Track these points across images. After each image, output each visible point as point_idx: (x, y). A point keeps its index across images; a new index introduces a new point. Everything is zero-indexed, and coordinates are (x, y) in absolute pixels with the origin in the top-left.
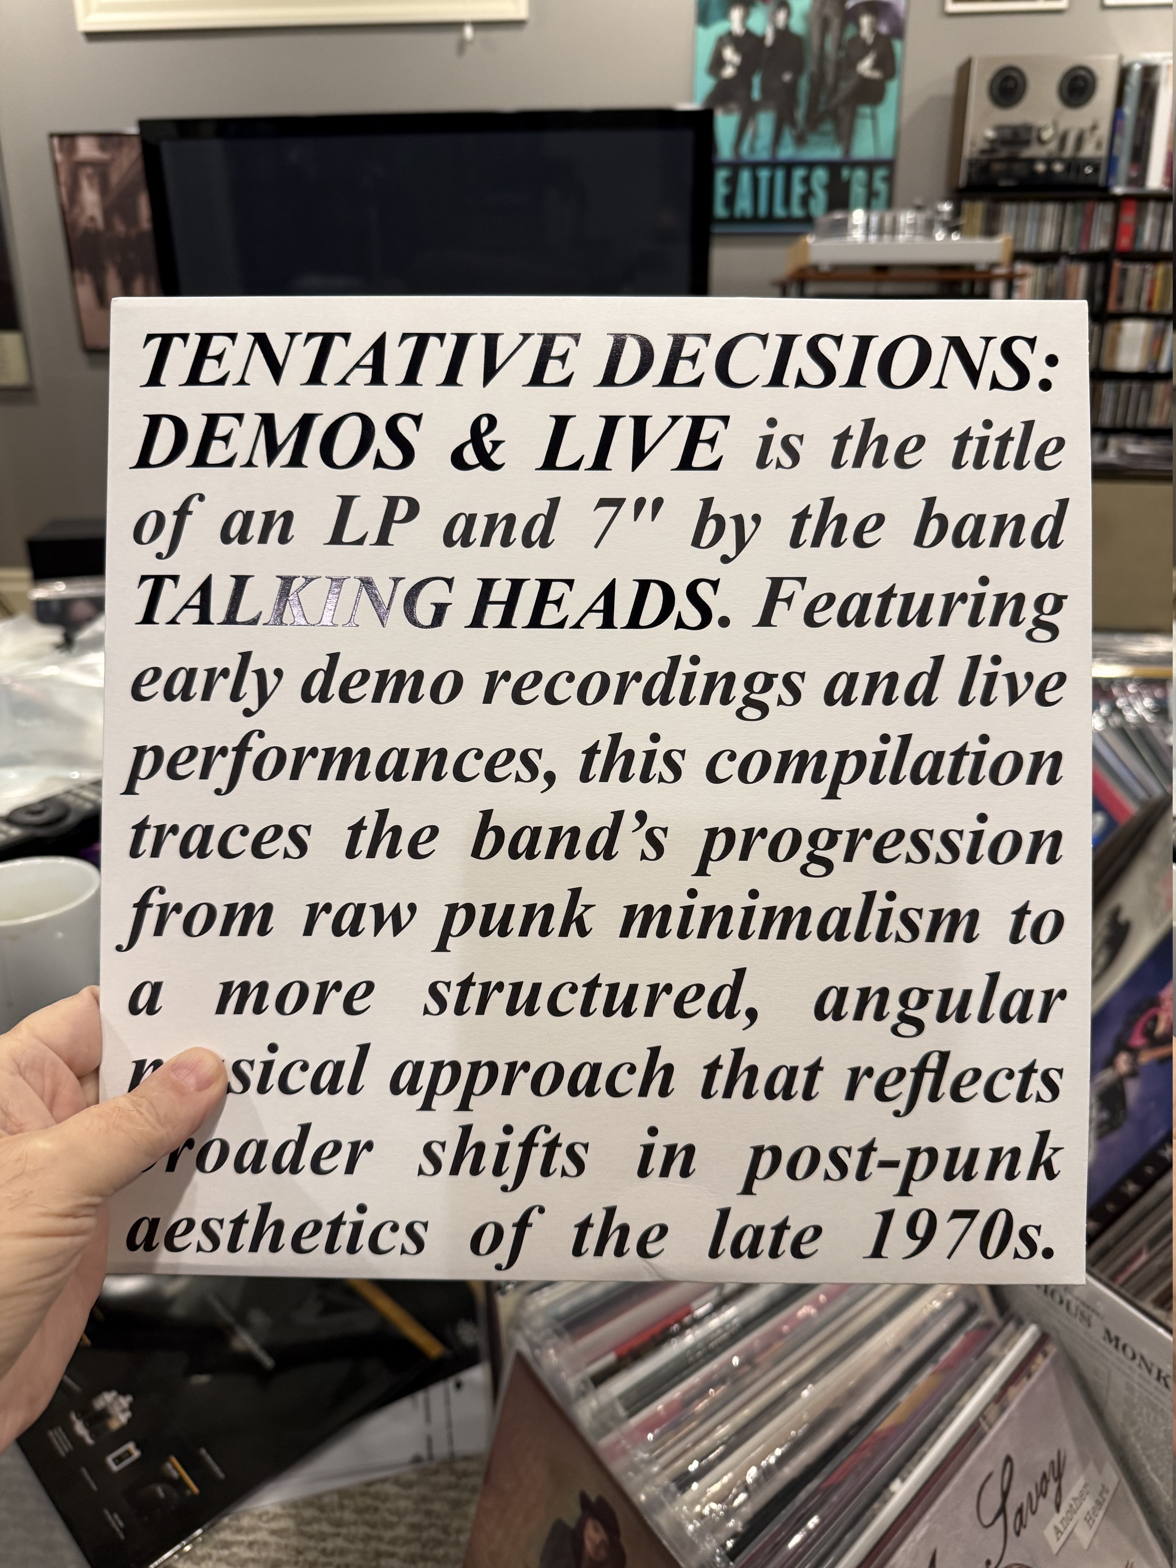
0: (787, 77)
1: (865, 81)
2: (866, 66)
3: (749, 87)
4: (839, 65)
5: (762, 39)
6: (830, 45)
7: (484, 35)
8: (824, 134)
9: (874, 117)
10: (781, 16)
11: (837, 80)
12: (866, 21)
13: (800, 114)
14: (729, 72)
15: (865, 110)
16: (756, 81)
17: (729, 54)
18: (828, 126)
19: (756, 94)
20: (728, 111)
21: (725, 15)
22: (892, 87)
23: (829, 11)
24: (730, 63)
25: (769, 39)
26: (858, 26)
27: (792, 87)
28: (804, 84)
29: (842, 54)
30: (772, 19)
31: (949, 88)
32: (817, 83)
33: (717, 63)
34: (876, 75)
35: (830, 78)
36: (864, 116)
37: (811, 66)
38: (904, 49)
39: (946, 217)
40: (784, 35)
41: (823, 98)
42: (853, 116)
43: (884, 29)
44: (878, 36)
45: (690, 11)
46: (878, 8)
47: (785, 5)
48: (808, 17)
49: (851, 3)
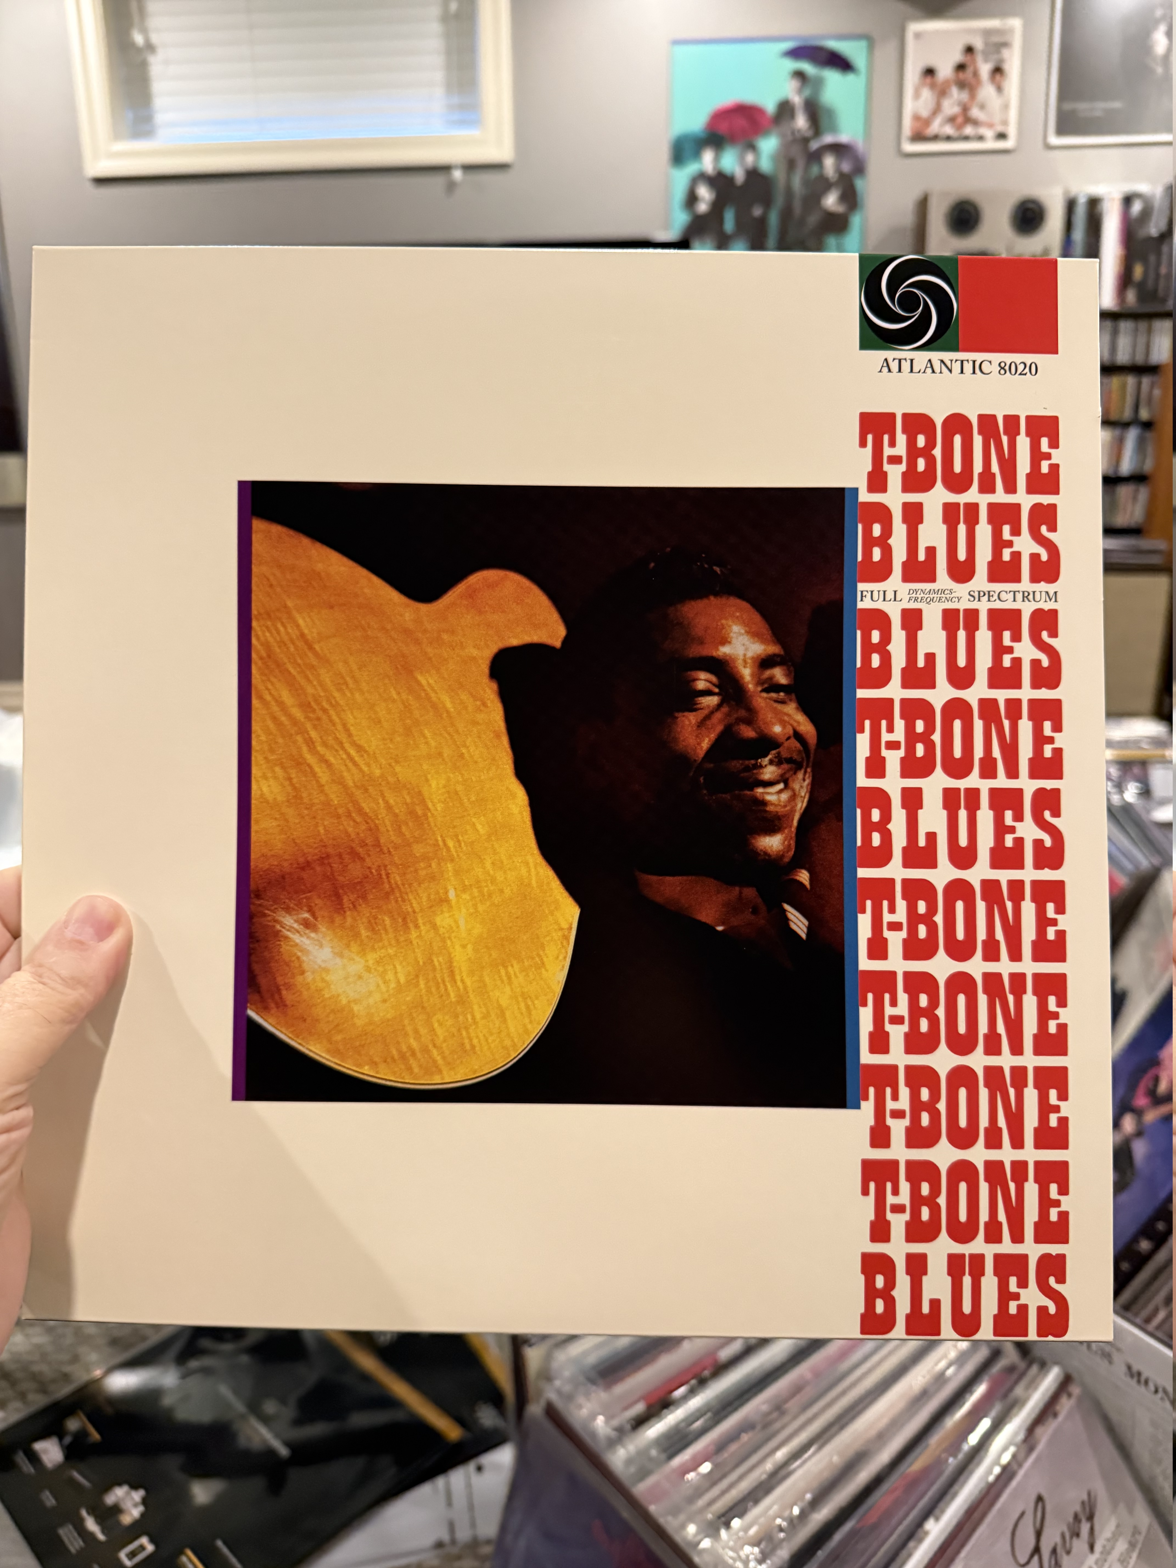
0: (757, 211)
1: (830, 215)
2: (831, 201)
3: (721, 221)
4: (805, 200)
5: (733, 178)
6: (797, 182)
7: (473, 176)
10: (750, 158)
11: (804, 214)
12: (829, 162)
14: (703, 207)
16: (729, 215)
17: (705, 193)
19: (729, 227)
20: (703, 242)
21: (697, 155)
23: (794, 152)
24: (705, 199)
25: (740, 178)
26: (822, 165)
27: (762, 222)
28: (774, 219)
29: (808, 190)
30: (742, 159)
32: (786, 217)
33: (692, 199)
34: (840, 209)
35: (798, 212)
37: (779, 201)
40: (753, 174)
41: (791, 230)
43: (846, 167)
44: (840, 173)
45: (664, 153)
46: (839, 149)
47: (752, 147)
48: (775, 158)
49: (814, 145)
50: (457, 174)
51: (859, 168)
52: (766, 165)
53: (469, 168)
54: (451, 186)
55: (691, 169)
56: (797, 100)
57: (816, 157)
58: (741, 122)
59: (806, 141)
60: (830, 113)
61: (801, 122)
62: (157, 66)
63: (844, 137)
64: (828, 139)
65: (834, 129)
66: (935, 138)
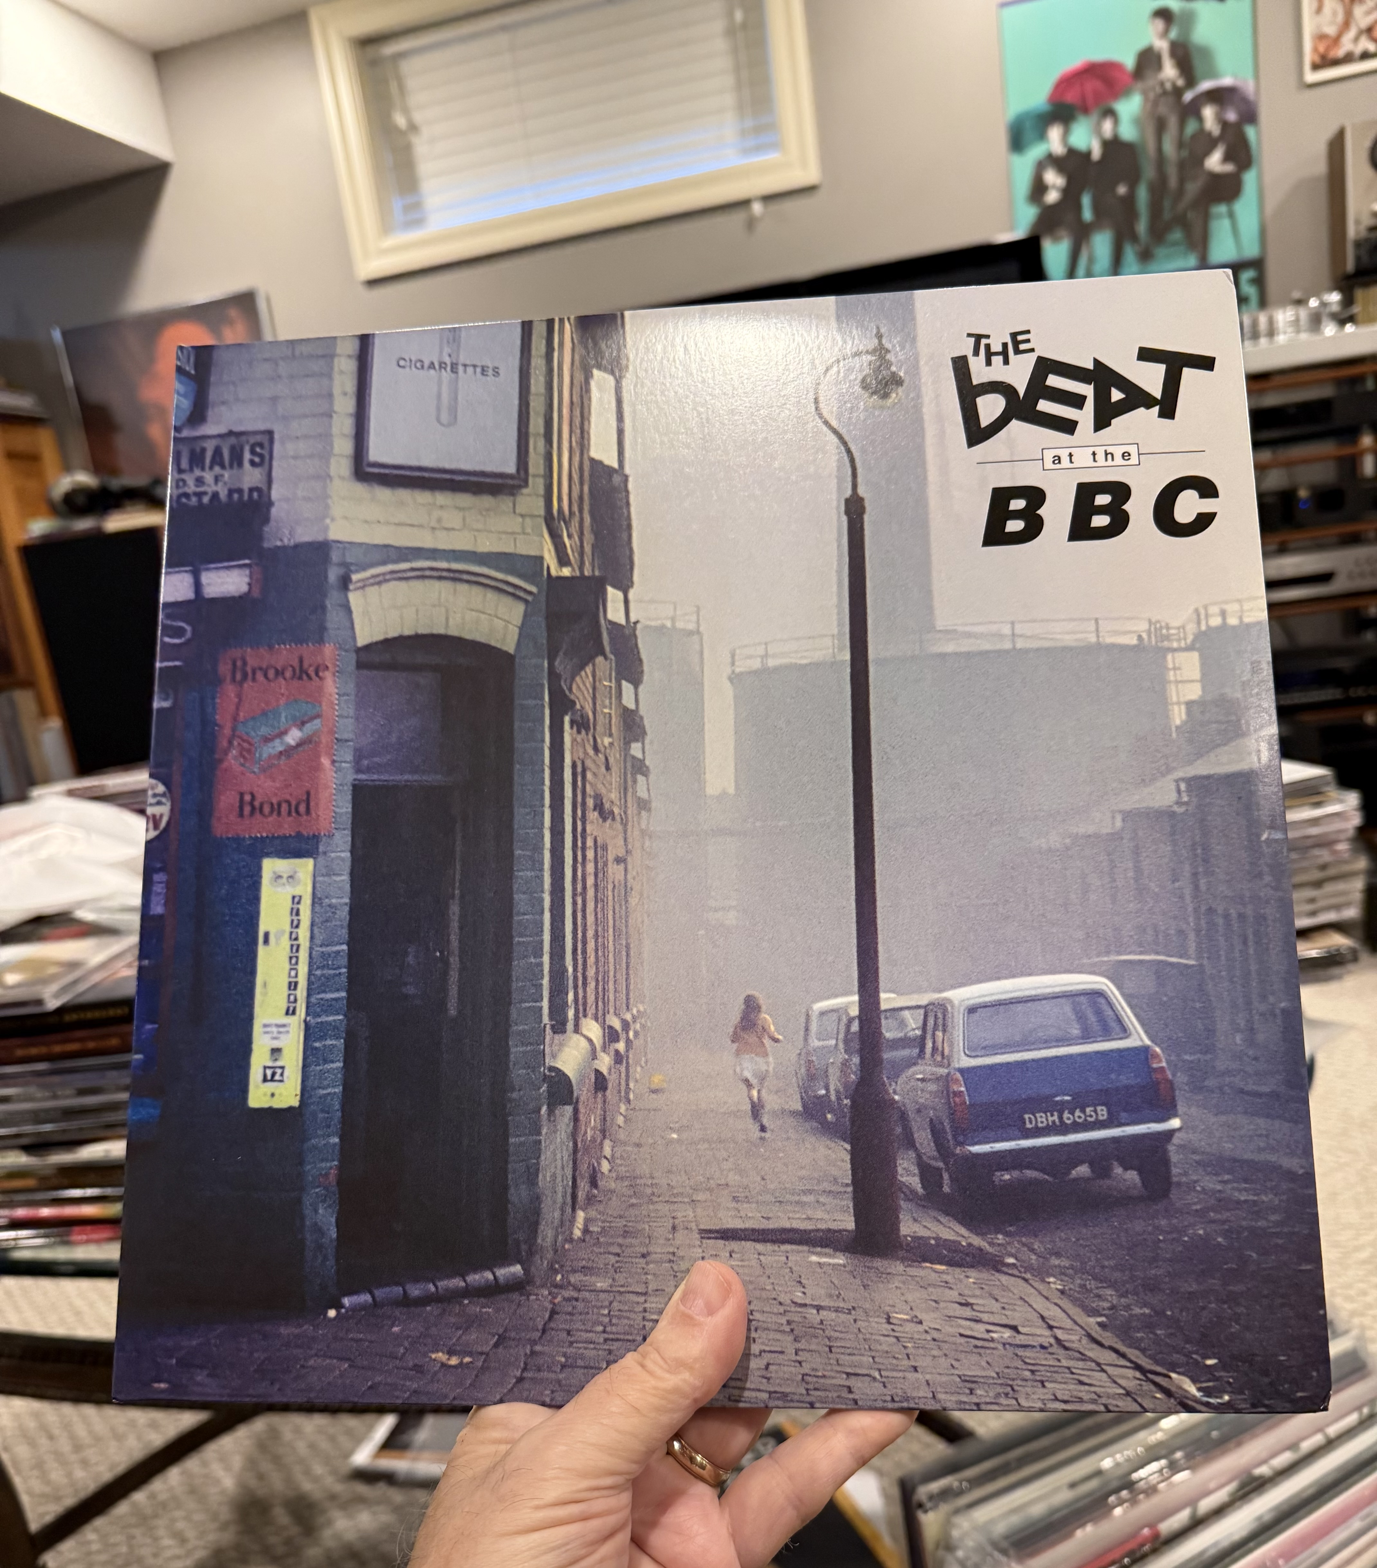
0: (1122, 190)
1: (1216, 178)
2: (1215, 162)
3: (1078, 208)
4: (1182, 165)
5: (1088, 154)
6: (1169, 147)
7: (776, 207)
8: (1175, 244)
9: (1231, 215)
10: (1107, 127)
11: (1182, 181)
12: (1209, 113)
13: (1142, 227)
14: (1052, 197)
15: (1222, 209)
16: (1086, 201)
17: (1053, 178)
18: (1177, 235)
19: (1087, 215)
20: (1056, 239)
21: (1042, 135)
22: (1250, 179)
23: (1163, 110)
24: (1054, 187)
25: (1097, 153)
26: (1200, 119)
27: (1129, 201)
28: (1143, 195)
29: (1185, 153)
30: (1098, 130)
31: (1321, 167)
32: (1158, 190)
33: (1038, 189)
34: (1229, 168)
35: (1173, 182)
36: (1219, 216)
37: (1149, 172)
38: (1258, 134)
39: (1335, 308)
40: (1113, 146)
41: (1167, 204)
42: (1206, 218)
43: (1231, 116)
44: (1225, 125)
45: (1002, 139)
46: (1218, 96)
47: (1110, 113)
48: (1138, 122)
49: (1188, 96)
50: (757, 208)
51: (1250, 116)
52: (1128, 132)
53: (769, 199)
54: (751, 224)
55: (1036, 152)
56: (1162, 46)
57: (1193, 110)
58: (1091, 85)
59: (1178, 92)
60: (1206, 53)
61: (1170, 71)
62: (421, 147)
63: (1227, 81)
64: (1206, 85)
65: (1213, 74)
66: (1348, 58)
